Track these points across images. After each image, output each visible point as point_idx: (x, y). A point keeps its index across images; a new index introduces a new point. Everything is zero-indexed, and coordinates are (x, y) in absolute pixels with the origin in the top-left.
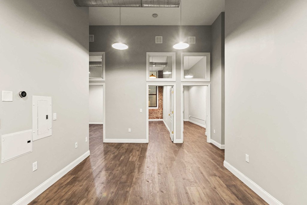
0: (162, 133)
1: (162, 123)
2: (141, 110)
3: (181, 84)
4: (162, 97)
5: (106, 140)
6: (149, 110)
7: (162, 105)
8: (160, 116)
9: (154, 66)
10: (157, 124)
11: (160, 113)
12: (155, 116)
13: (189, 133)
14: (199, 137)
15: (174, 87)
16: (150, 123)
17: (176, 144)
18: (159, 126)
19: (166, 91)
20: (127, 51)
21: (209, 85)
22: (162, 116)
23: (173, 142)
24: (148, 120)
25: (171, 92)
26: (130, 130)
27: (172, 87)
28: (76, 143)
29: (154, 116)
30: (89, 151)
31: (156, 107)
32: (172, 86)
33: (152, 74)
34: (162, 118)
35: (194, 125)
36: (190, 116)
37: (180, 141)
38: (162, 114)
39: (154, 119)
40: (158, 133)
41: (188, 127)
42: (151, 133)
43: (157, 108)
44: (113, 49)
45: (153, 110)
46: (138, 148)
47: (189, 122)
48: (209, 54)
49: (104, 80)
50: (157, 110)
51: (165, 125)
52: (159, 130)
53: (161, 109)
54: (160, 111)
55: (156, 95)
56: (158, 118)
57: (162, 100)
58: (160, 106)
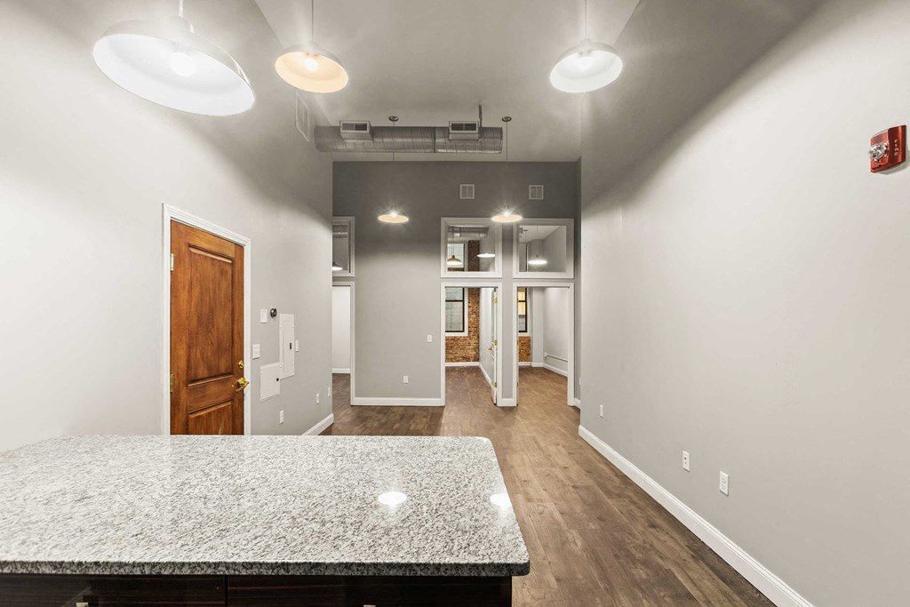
0: (475, 390)
1: (477, 370)
2: (430, 338)
3: (514, 284)
4: (478, 308)
5: (356, 401)
6: (447, 339)
7: (477, 328)
8: (472, 353)
9: (458, 234)
10: (465, 373)
11: (471, 347)
12: (460, 353)
13: (536, 390)
14: (555, 397)
15: (500, 290)
16: (448, 370)
17: (502, 408)
18: (468, 378)
19: (486, 296)
20: (405, 225)
21: (572, 285)
22: (478, 353)
23: (495, 404)
24: (444, 364)
25: (494, 301)
26: (406, 379)
27: (495, 291)
28: (318, 395)
29: (457, 355)
30: (332, 415)
31: (463, 331)
32: (495, 288)
33: (453, 257)
34: (477, 359)
35: (552, 376)
36: (546, 354)
37: (512, 402)
38: (477, 348)
39: (458, 361)
40: (467, 390)
41: (538, 379)
42: (449, 391)
43: (465, 334)
44: (380, 224)
45: (454, 339)
46: (425, 413)
47: (544, 369)
48: (571, 221)
49: (352, 274)
50: (465, 338)
51: (483, 376)
52: (468, 385)
53: (476, 337)
54: (472, 342)
55: (463, 301)
56: (467, 359)
57: (478, 314)
58: (472, 329)
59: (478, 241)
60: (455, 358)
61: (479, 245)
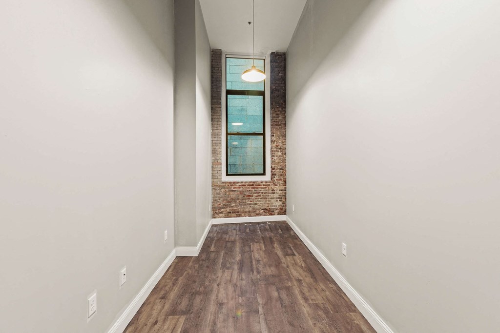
4: (284, 143)
7: (283, 169)
8: (277, 204)
11: (276, 195)
12: (261, 204)
22: (284, 204)
29: (256, 207)
31: (264, 174)
34: (283, 212)
38: (283, 197)
39: (258, 215)
43: (267, 178)
45: (252, 185)
50: (267, 185)
53: (282, 182)
54: (277, 189)
55: (264, 134)
56: (270, 212)
57: (283, 151)
58: (277, 172)
59: (284, 54)
60: (254, 211)
61: (285, 60)
